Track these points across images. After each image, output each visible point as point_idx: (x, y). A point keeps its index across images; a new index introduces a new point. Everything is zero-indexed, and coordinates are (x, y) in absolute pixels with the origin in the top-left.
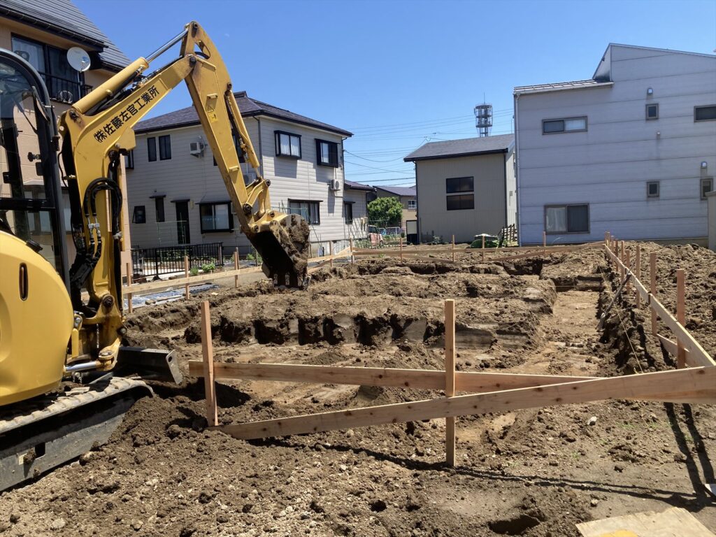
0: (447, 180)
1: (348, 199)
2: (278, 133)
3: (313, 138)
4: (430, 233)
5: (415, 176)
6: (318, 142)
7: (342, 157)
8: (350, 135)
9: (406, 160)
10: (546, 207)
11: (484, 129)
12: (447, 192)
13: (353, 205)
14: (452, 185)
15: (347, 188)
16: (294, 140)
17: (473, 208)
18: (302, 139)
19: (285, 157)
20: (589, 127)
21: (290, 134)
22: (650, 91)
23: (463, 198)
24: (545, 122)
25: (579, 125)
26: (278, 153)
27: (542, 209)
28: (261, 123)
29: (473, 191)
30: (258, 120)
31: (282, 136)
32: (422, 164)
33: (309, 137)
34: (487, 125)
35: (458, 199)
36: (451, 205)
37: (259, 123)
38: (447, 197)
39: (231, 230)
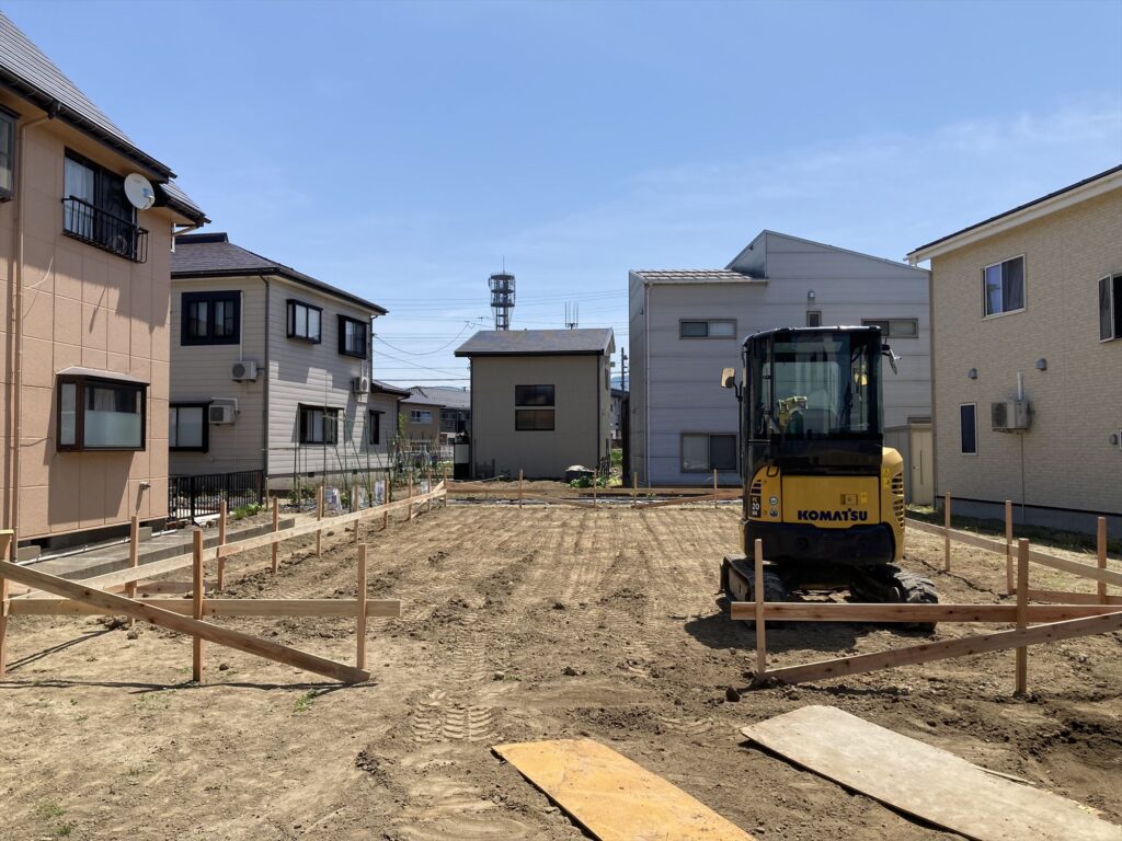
0: (517, 386)
1: (375, 408)
2: (292, 303)
3: (335, 313)
4: (490, 464)
5: (469, 377)
6: (342, 320)
7: (371, 344)
8: (383, 312)
9: (458, 354)
10: (683, 435)
11: (502, 309)
12: (517, 405)
13: (381, 416)
14: (525, 395)
15: (376, 389)
16: (314, 315)
17: (553, 429)
18: (323, 315)
19: (300, 338)
20: (739, 333)
21: (308, 306)
22: (812, 295)
23: (538, 415)
24: (684, 323)
25: (726, 329)
26: (290, 332)
27: (678, 438)
28: (271, 286)
30: (267, 283)
31: (298, 307)
32: (482, 363)
33: (331, 311)
34: (507, 305)
35: (531, 415)
36: (521, 425)
37: (267, 286)
38: (517, 411)
39: (204, 448)
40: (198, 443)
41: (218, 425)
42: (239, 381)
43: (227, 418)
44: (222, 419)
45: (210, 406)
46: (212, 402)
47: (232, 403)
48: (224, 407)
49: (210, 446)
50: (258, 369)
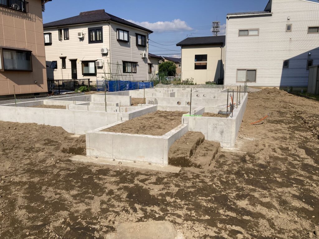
0: (195, 55)
2: (118, 29)
3: (135, 33)
6: (137, 35)
7: (148, 42)
9: (178, 45)
10: (238, 70)
12: (195, 61)
13: (152, 65)
15: (151, 57)
16: (126, 33)
17: (206, 69)
18: (129, 33)
19: (121, 40)
20: (260, 34)
21: (124, 31)
22: (289, 18)
23: (202, 64)
24: (240, 31)
25: (255, 33)
29: (207, 61)
30: (109, 23)
31: (120, 31)
34: (217, 31)
40: (94, 72)
42: (103, 54)
44: (99, 65)
46: (97, 60)
48: (100, 61)
49: (97, 73)
50: (108, 50)
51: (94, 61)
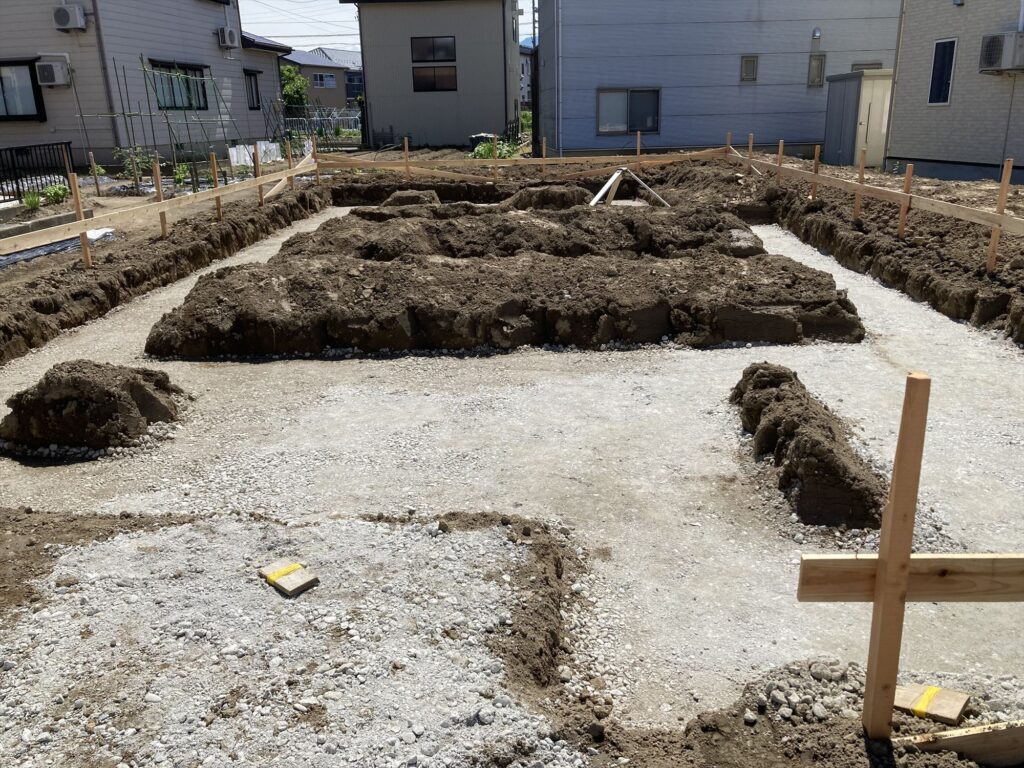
0: (412, 39)
1: (251, 66)
4: (388, 131)
5: (358, 32)
10: (600, 90)
12: (413, 61)
13: (260, 77)
14: (422, 49)
15: (248, 43)
17: (456, 90)
23: (438, 72)
27: (593, 94)
29: (454, 60)
35: (430, 73)
36: (423, 85)
38: (413, 68)
39: (40, 116)
40: (32, 110)
41: (51, 87)
42: (67, 31)
43: (60, 78)
44: (53, 80)
45: (37, 64)
46: (38, 59)
47: (62, 60)
48: (54, 64)
49: (49, 113)
50: (85, 15)
51: (30, 63)
